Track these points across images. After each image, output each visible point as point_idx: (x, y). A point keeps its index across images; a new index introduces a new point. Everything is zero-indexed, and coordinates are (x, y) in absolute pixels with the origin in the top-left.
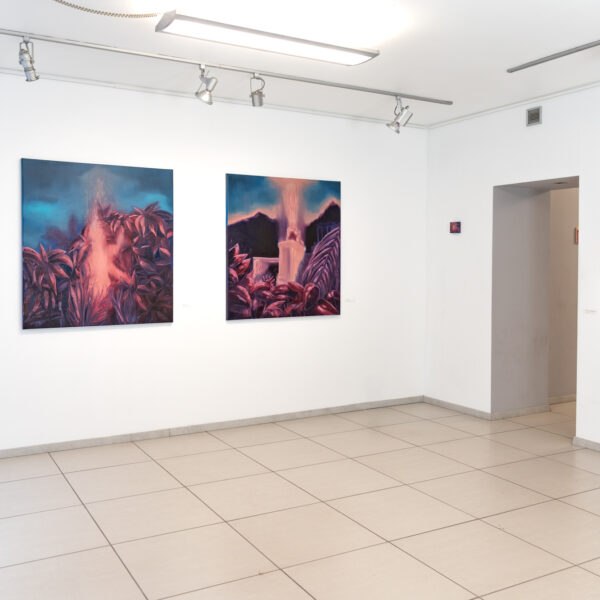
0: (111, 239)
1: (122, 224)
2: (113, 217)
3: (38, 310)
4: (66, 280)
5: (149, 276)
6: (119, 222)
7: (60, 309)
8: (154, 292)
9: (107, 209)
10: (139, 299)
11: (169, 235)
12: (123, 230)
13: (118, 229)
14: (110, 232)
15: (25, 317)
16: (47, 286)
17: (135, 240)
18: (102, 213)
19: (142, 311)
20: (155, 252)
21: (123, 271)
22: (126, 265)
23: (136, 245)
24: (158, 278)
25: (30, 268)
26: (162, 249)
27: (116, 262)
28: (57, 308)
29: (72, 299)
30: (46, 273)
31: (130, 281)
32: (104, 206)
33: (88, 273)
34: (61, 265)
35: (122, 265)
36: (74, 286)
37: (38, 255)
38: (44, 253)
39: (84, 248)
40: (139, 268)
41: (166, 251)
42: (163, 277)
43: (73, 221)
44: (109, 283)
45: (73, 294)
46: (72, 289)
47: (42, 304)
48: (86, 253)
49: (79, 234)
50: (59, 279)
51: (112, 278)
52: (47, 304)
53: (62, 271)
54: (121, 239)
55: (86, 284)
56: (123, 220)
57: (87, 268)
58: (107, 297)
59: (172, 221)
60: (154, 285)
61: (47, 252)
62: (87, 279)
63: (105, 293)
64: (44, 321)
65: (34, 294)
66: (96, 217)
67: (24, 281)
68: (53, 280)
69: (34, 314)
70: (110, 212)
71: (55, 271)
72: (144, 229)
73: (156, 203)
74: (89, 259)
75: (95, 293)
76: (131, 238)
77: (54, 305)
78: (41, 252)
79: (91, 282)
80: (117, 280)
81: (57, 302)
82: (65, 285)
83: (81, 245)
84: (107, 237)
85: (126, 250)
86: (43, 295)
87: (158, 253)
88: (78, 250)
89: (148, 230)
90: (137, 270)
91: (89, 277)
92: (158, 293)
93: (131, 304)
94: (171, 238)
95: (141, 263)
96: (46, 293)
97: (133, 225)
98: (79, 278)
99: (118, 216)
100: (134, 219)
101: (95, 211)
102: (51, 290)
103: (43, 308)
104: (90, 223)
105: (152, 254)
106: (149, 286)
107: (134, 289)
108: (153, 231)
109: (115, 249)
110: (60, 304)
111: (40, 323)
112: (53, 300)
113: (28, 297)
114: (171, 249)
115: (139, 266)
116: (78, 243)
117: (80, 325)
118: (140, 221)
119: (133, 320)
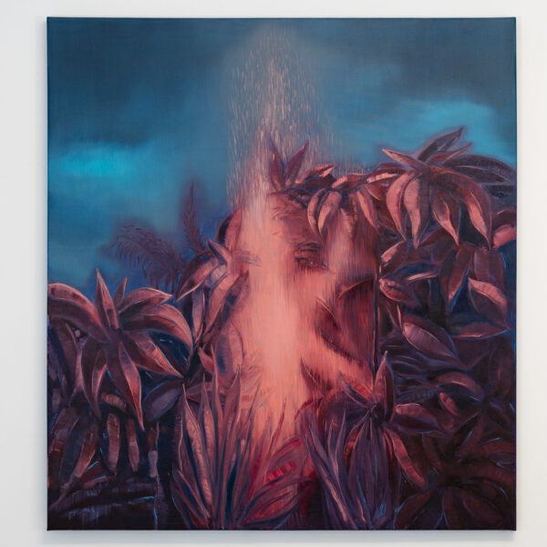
0: (308, 256)
1: (346, 204)
2: (318, 184)
3: (89, 475)
4: (171, 383)
5: (432, 377)
6: (334, 198)
7: (154, 474)
8: (450, 428)
9: (298, 159)
10: (399, 448)
11: (501, 237)
12: (346, 224)
13: (332, 221)
14: (306, 231)
15: (53, 494)
16: (116, 401)
17: (387, 256)
18: (280, 170)
19: (410, 489)
20: (452, 295)
21: (347, 355)
22: (356, 337)
23: (388, 271)
24: (464, 382)
25: (66, 348)
26: (476, 285)
27: (327, 326)
28: (145, 468)
29: (188, 441)
30: (114, 362)
31: (372, 389)
32: (287, 150)
33: (237, 361)
34: (155, 337)
35: (345, 337)
36: (195, 403)
37: (90, 307)
38: (108, 300)
39: (226, 284)
40: (400, 348)
41: (489, 291)
42: (480, 376)
43: (191, 203)
44: (301, 395)
45: (192, 427)
46: (188, 412)
47: (102, 457)
48: (232, 298)
49: (213, 240)
50: (150, 378)
51: (312, 377)
52: (114, 457)
53: (158, 356)
54: (340, 253)
55: (229, 399)
56: (347, 189)
57: (235, 347)
58: (295, 441)
59: (512, 190)
60: (447, 402)
61: (117, 294)
62: (233, 381)
63: (290, 425)
64: (107, 508)
65: (79, 428)
66: (265, 187)
67: (52, 386)
68: (133, 381)
69: (78, 485)
70: (307, 166)
71: (140, 358)
72: (416, 222)
73: (460, 132)
74: (240, 317)
75: (260, 424)
76: (376, 252)
77: (135, 461)
78: (99, 298)
79: (246, 389)
80: (329, 387)
81: (144, 454)
82: (166, 399)
83: (218, 273)
84: (298, 248)
85: (358, 290)
86: (103, 428)
87: (464, 294)
88: (207, 291)
89: (428, 221)
90: (392, 354)
91: (242, 374)
92: (463, 431)
93: (375, 464)
94: (510, 247)
95: (407, 330)
96: (113, 420)
97: (380, 206)
98: (209, 378)
99: (331, 179)
100: (382, 189)
101: (261, 165)
102: (126, 415)
103: (104, 466)
104: (243, 205)
105: (443, 302)
106: (434, 405)
107: (382, 415)
108: (446, 224)
109: (321, 287)
110: (154, 456)
111: (95, 512)
112: (133, 444)
113: (62, 433)
114: (508, 283)
115: (402, 341)
116: (206, 269)
117: (212, 525)
118: (405, 193)
119: (380, 515)
